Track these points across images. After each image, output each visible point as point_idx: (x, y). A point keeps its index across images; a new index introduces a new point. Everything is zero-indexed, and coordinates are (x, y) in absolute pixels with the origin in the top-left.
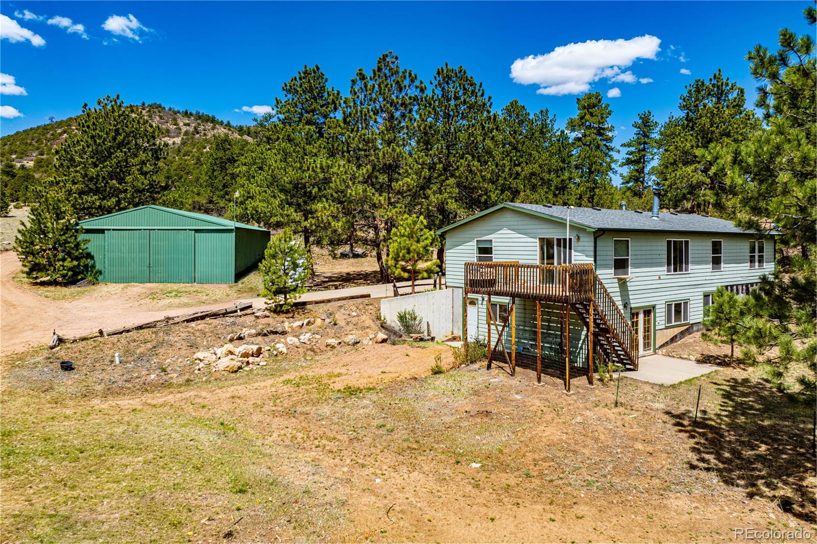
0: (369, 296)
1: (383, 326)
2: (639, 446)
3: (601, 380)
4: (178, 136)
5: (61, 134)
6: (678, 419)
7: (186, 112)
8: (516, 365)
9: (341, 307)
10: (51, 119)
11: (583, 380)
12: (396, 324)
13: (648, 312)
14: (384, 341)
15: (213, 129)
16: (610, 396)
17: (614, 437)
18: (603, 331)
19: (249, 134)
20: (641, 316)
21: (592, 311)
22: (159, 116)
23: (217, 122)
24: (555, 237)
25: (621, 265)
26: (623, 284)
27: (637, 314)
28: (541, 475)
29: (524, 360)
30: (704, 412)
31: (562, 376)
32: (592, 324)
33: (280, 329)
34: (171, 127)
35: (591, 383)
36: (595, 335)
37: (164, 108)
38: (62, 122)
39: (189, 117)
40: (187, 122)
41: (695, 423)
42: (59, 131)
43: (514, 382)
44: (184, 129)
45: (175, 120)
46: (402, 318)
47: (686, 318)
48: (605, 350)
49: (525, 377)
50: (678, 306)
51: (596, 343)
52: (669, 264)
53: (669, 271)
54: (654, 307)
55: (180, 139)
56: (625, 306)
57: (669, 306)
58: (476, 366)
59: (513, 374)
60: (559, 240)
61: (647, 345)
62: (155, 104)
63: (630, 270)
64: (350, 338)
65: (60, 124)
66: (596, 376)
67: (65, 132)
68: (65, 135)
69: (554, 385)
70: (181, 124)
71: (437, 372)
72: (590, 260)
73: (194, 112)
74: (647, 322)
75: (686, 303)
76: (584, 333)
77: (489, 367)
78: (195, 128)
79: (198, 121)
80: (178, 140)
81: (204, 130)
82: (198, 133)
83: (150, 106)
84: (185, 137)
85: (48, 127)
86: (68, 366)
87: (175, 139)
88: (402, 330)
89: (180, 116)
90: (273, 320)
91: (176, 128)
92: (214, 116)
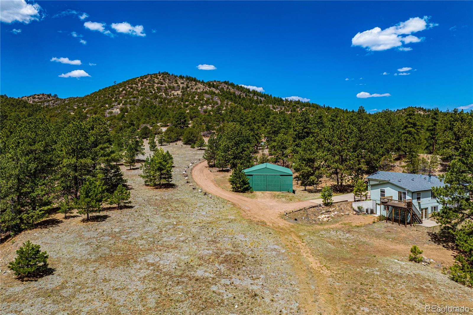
0: (347, 201)
1: (354, 210)
2: (421, 238)
3: (413, 226)
5: (122, 91)
6: (429, 234)
7: (181, 76)
8: (394, 222)
9: (341, 204)
10: (115, 82)
11: (409, 225)
12: (357, 210)
13: (426, 209)
14: (356, 214)
15: (196, 85)
16: (415, 229)
17: (416, 236)
18: (414, 215)
19: (214, 87)
20: (424, 210)
21: (411, 211)
22: (168, 79)
23: (197, 81)
24: (402, 192)
25: (419, 199)
26: (419, 203)
27: (423, 210)
28: (402, 241)
29: (396, 221)
30: (435, 233)
31: (404, 224)
32: (411, 213)
33: (329, 211)
34: (175, 85)
35: (411, 226)
36: (412, 215)
37: (169, 74)
38: (120, 84)
39: (183, 79)
40: (182, 82)
41: (433, 234)
42: (121, 89)
43: (393, 225)
44: (181, 86)
45: (176, 81)
46: (359, 208)
47: (437, 210)
48: (414, 219)
49: (396, 225)
50: (435, 207)
51: (412, 217)
52: (432, 197)
53: (432, 198)
54: (428, 208)
55: (180, 91)
56: (420, 208)
57: (432, 208)
58: (384, 221)
59: (393, 224)
60: (403, 192)
61: (426, 217)
62: (165, 72)
63: (421, 199)
64: (347, 213)
65: (120, 85)
66: (412, 225)
68: (124, 92)
69: (403, 226)
70: (180, 83)
71: (374, 223)
72: (411, 198)
73: (185, 76)
74: (426, 212)
75: (437, 207)
76: (410, 214)
77: (387, 222)
78: (187, 85)
79: (188, 81)
80: (179, 92)
81: (191, 86)
82: (188, 88)
83: (163, 73)
84: (182, 90)
85: (115, 87)
86: (296, 220)
87: (178, 92)
88: (359, 211)
89: (178, 78)
90: (327, 208)
91: (177, 86)
92: (195, 78)
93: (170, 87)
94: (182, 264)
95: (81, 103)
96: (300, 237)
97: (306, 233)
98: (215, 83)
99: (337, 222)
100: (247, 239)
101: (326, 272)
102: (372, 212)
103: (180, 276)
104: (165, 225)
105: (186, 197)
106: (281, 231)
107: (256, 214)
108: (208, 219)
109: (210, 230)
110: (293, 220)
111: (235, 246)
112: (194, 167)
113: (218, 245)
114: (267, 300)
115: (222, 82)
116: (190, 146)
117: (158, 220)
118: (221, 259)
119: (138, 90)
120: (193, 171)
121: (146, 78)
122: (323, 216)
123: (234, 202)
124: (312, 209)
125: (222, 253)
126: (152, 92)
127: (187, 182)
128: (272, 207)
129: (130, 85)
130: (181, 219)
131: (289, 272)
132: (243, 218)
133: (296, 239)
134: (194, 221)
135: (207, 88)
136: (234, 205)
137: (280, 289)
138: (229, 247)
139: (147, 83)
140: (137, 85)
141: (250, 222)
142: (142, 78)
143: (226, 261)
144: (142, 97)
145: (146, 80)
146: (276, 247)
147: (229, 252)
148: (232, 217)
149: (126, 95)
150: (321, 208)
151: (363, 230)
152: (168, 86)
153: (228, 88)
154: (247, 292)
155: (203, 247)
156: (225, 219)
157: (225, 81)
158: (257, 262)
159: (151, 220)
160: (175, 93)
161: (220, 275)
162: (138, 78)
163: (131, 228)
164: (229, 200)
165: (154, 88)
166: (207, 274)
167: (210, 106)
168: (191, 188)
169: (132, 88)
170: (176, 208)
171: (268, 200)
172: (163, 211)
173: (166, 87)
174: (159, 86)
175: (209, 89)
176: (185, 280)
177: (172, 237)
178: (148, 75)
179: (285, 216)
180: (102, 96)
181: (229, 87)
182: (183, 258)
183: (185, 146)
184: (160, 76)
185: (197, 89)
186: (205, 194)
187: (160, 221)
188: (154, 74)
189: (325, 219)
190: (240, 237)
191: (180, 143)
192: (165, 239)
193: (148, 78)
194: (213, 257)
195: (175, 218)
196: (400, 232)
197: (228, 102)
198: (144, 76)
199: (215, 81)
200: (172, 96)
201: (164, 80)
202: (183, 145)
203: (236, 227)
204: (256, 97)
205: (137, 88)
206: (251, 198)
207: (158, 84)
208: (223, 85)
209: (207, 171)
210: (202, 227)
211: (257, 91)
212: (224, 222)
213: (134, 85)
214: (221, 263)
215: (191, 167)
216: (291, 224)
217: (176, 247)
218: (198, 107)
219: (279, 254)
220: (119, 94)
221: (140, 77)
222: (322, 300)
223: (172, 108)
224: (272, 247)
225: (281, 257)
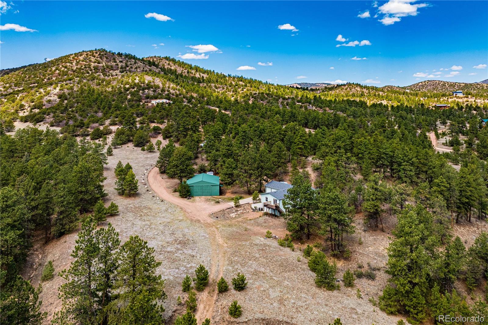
0: (249, 203)
1: (252, 209)
4: (117, 70)
5: (55, 71)
7: (119, 53)
9: (245, 205)
14: (253, 211)
15: (135, 63)
22: (106, 57)
23: (137, 59)
33: (238, 210)
34: (113, 63)
35: (278, 218)
37: (107, 51)
40: (121, 60)
42: (54, 69)
43: (269, 218)
44: (120, 65)
45: (114, 59)
46: (255, 207)
55: (119, 71)
58: (266, 216)
60: (275, 199)
62: (102, 49)
64: (248, 211)
65: (52, 62)
67: (57, 69)
68: (57, 72)
70: (118, 62)
71: (260, 216)
72: (279, 203)
73: (123, 53)
78: (126, 64)
79: (127, 59)
81: (131, 64)
82: (128, 67)
83: (99, 50)
84: (121, 70)
85: (46, 66)
86: (217, 217)
87: (116, 71)
88: (255, 210)
89: (116, 56)
90: (236, 209)
91: (116, 65)
92: (135, 56)
93: (108, 67)
94: (160, 246)
95: (8, 83)
96: (217, 228)
97: (221, 226)
98: (155, 59)
99: (240, 217)
100: (190, 231)
101: (225, 245)
102: (262, 210)
103: (160, 251)
104: (144, 226)
105: (150, 204)
106: (208, 225)
107: (195, 215)
108: (167, 220)
109: (170, 227)
110: (215, 218)
111: (184, 235)
112: (148, 174)
113: (175, 235)
114: (198, 258)
115: (163, 58)
116: (141, 148)
117: (139, 223)
118: (177, 242)
119: (72, 70)
120: (149, 178)
121: (81, 55)
122: (233, 214)
123: (182, 206)
124: (227, 210)
125: (178, 240)
126: (88, 73)
127: (147, 191)
128: (205, 209)
129: (64, 64)
130: (152, 222)
131: (208, 246)
132: (187, 218)
133: (215, 230)
134: (159, 222)
135: (147, 66)
136: (181, 208)
137: (204, 253)
138: (181, 236)
139: (83, 61)
140: (72, 63)
141: (192, 220)
142: (76, 55)
143: (180, 243)
144: (78, 79)
145: (81, 58)
146: (204, 234)
147: (181, 239)
148: (181, 218)
149: (60, 75)
150: (233, 209)
151: (252, 221)
152: (106, 65)
153: (169, 64)
154: (190, 255)
155: (168, 237)
156: (177, 220)
157: (166, 57)
158: (194, 242)
159: (135, 223)
160: (113, 73)
161: (178, 249)
162: (72, 55)
163: (126, 229)
164: (179, 205)
165: (90, 68)
166: (172, 250)
167: (152, 89)
168: (151, 196)
169: (66, 67)
170: (146, 213)
171: (203, 203)
172: (139, 216)
173: (103, 66)
174: (97, 65)
175: (149, 67)
176: (163, 252)
177: (150, 233)
178: (83, 51)
179: (212, 215)
180: (33, 76)
181: (171, 63)
182: (159, 243)
183: (136, 148)
184: (96, 53)
185: (136, 68)
186: (162, 201)
187: (140, 223)
188: (90, 51)
189: (234, 216)
190: (186, 230)
191: (131, 145)
192: (147, 234)
193: (84, 55)
194: (174, 242)
195: (148, 221)
196: (270, 222)
197: (170, 85)
198: (79, 53)
199: (155, 57)
200: (110, 77)
201: (101, 58)
202: (134, 147)
203: (184, 224)
204: (198, 73)
205: (72, 67)
206: (192, 202)
207: (95, 62)
208: (164, 61)
209: (159, 177)
210: (165, 226)
211: (199, 67)
212: (177, 221)
213: (68, 64)
214: (178, 244)
215: (146, 174)
216: (214, 221)
217: (154, 238)
218: (139, 92)
219: (205, 238)
220: (52, 74)
221: (75, 54)
222: (220, 256)
223: (112, 91)
224: (202, 235)
225: (206, 239)
